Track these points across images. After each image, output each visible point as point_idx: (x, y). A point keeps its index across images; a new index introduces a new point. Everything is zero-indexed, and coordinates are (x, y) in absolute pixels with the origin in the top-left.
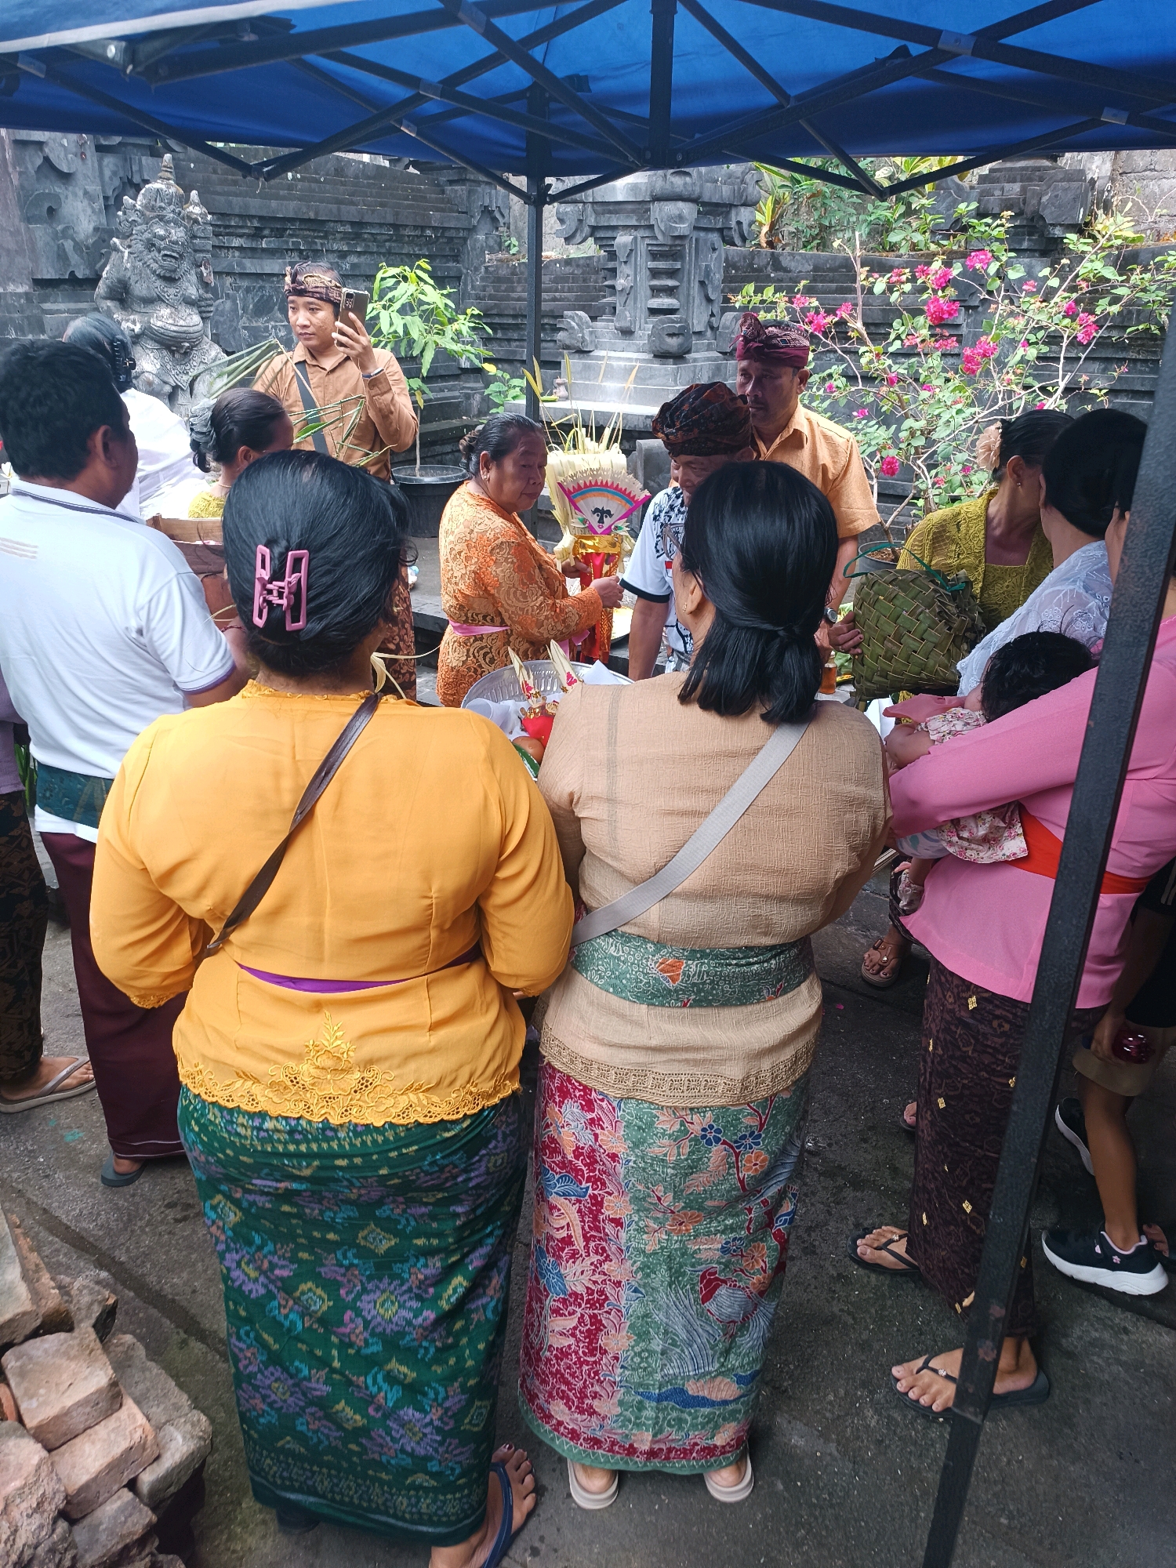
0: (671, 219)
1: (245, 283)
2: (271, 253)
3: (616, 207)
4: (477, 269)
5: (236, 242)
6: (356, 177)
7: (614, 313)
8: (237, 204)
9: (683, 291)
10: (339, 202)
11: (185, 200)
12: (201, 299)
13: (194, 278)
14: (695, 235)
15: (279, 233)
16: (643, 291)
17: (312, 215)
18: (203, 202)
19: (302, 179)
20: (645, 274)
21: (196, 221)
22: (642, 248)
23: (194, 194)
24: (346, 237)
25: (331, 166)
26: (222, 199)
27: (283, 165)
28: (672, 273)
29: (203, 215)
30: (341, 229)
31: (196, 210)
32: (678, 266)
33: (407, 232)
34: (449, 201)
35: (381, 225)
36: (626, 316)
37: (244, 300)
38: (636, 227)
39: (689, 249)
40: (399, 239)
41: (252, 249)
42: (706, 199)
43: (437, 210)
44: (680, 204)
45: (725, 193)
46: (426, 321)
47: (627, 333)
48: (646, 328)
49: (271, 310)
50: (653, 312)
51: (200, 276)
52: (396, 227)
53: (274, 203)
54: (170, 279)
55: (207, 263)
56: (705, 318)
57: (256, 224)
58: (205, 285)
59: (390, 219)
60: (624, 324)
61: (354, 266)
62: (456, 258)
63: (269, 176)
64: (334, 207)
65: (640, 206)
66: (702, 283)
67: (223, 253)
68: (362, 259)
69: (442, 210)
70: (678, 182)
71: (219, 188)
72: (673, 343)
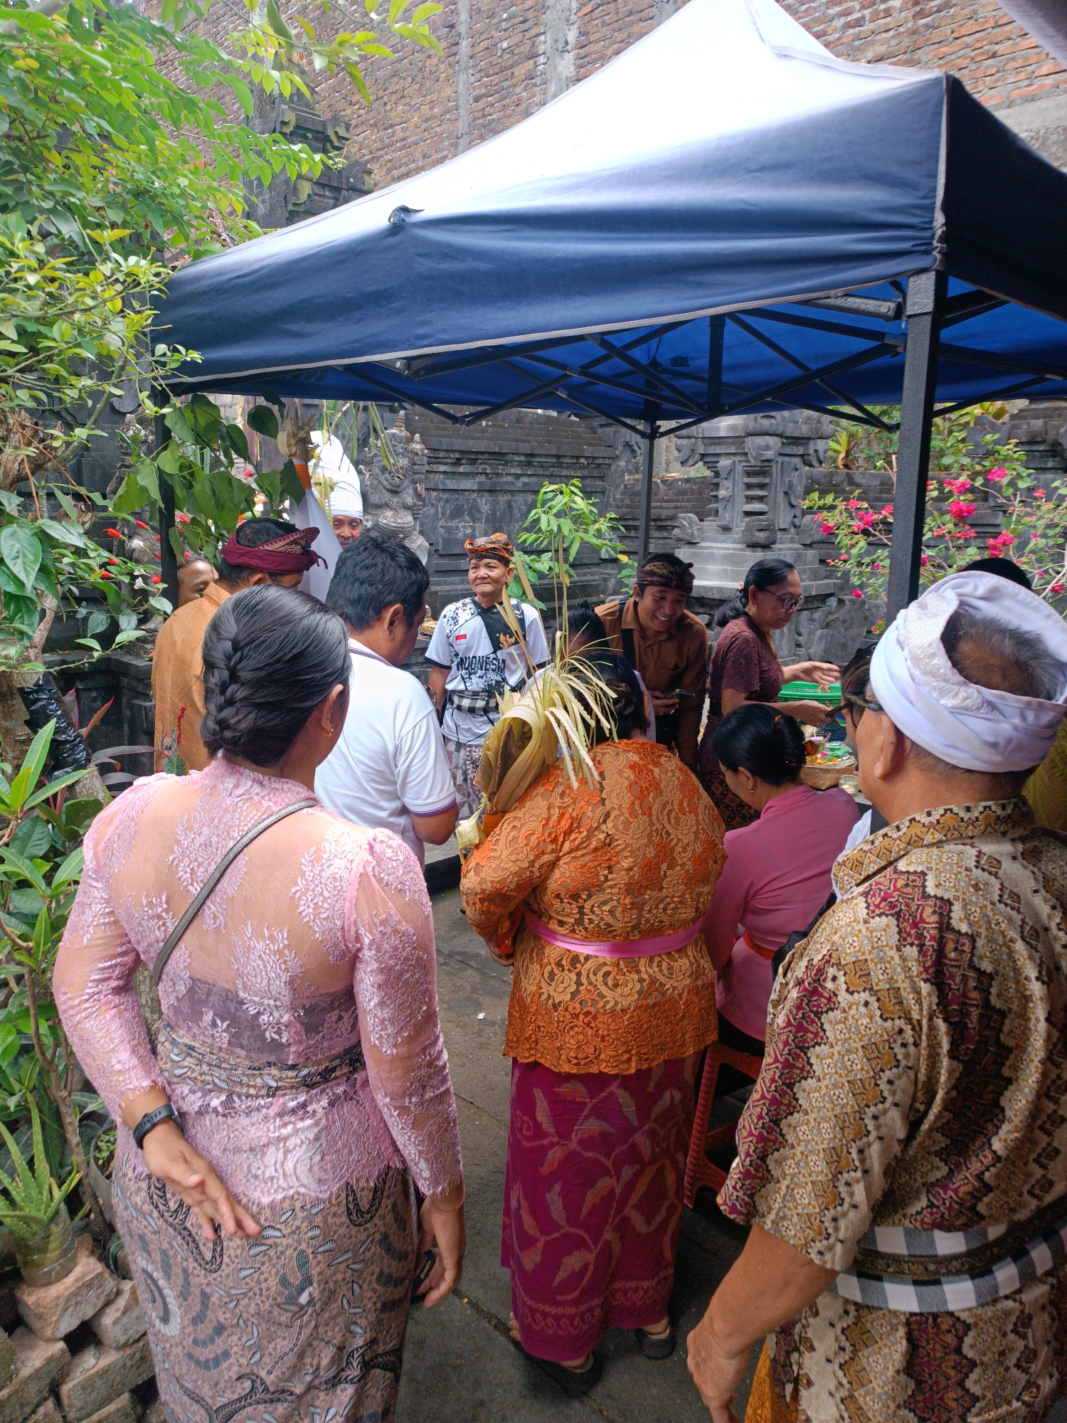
0: (760, 448)
1: (446, 496)
2: (466, 475)
3: (720, 440)
4: (617, 486)
5: (442, 468)
6: (531, 423)
7: (717, 515)
8: (445, 443)
9: (771, 498)
10: (517, 440)
11: (411, 440)
12: (415, 505)
13: (411, 491)
14: (780, 459)
15: (473, 462)
16: (740, 498)
17: (497, 450)
18: (423, 441)
19: (492, 426)
20: (741, 486)
21: (417, 454)
22: (739, 468)
23: (417, 436)
24: (521, 464)
25: (513, 417)
26: (435, 439)
27: (478, 416)
28: (762, 486)
29: (422, 450)
30: (517, 458)
31: (417, 447)
32: (767, 481)
33: (566, 460)
34: (600, 439)
35: (547, 456)
36: (726, 518)
37: (444, 508)
38: (734, 454)
39: (775, 469)
40: (560, 465)
41: (453, 473)
42: (789, 434)
43: (589, 445)
44: (767, 438)
45: (805, 430)
46: (575, 523)
47: (726, 529)
48: (740, 525)
49: (462, 515)
50: (747, 514)
51: (415, 490)
52: (558, 457)
53: (471, 442)
54: (395, 492)
55: (421, 481)
56: (789, 518)
57: (457, 456)
58: (418, 496)
59: (554, 452)
60: (724, 523)
61: (525, 484)
62: (602, 478)
63: (469, 423)
64: (513, 444)
65: (738, 439)
66: (786, 493)
67: (431, 476)
68: (532, 479)
69: (594, 445)
70: (766, 423)
71: (433, 433)
72: (761, 536)
